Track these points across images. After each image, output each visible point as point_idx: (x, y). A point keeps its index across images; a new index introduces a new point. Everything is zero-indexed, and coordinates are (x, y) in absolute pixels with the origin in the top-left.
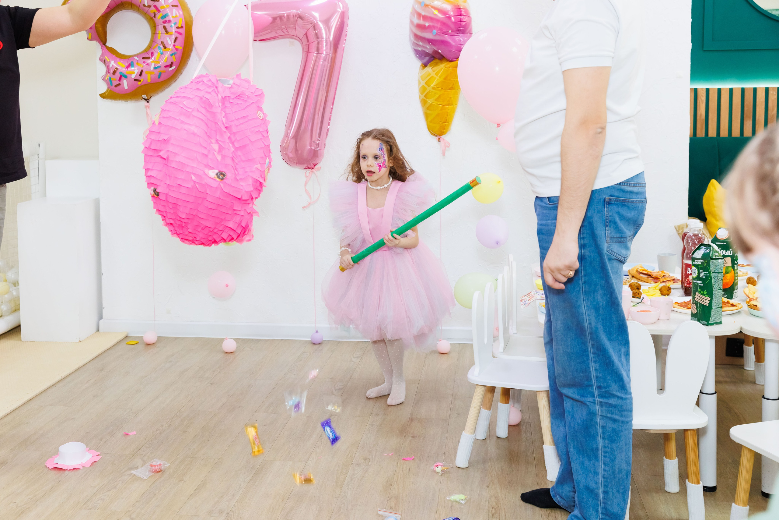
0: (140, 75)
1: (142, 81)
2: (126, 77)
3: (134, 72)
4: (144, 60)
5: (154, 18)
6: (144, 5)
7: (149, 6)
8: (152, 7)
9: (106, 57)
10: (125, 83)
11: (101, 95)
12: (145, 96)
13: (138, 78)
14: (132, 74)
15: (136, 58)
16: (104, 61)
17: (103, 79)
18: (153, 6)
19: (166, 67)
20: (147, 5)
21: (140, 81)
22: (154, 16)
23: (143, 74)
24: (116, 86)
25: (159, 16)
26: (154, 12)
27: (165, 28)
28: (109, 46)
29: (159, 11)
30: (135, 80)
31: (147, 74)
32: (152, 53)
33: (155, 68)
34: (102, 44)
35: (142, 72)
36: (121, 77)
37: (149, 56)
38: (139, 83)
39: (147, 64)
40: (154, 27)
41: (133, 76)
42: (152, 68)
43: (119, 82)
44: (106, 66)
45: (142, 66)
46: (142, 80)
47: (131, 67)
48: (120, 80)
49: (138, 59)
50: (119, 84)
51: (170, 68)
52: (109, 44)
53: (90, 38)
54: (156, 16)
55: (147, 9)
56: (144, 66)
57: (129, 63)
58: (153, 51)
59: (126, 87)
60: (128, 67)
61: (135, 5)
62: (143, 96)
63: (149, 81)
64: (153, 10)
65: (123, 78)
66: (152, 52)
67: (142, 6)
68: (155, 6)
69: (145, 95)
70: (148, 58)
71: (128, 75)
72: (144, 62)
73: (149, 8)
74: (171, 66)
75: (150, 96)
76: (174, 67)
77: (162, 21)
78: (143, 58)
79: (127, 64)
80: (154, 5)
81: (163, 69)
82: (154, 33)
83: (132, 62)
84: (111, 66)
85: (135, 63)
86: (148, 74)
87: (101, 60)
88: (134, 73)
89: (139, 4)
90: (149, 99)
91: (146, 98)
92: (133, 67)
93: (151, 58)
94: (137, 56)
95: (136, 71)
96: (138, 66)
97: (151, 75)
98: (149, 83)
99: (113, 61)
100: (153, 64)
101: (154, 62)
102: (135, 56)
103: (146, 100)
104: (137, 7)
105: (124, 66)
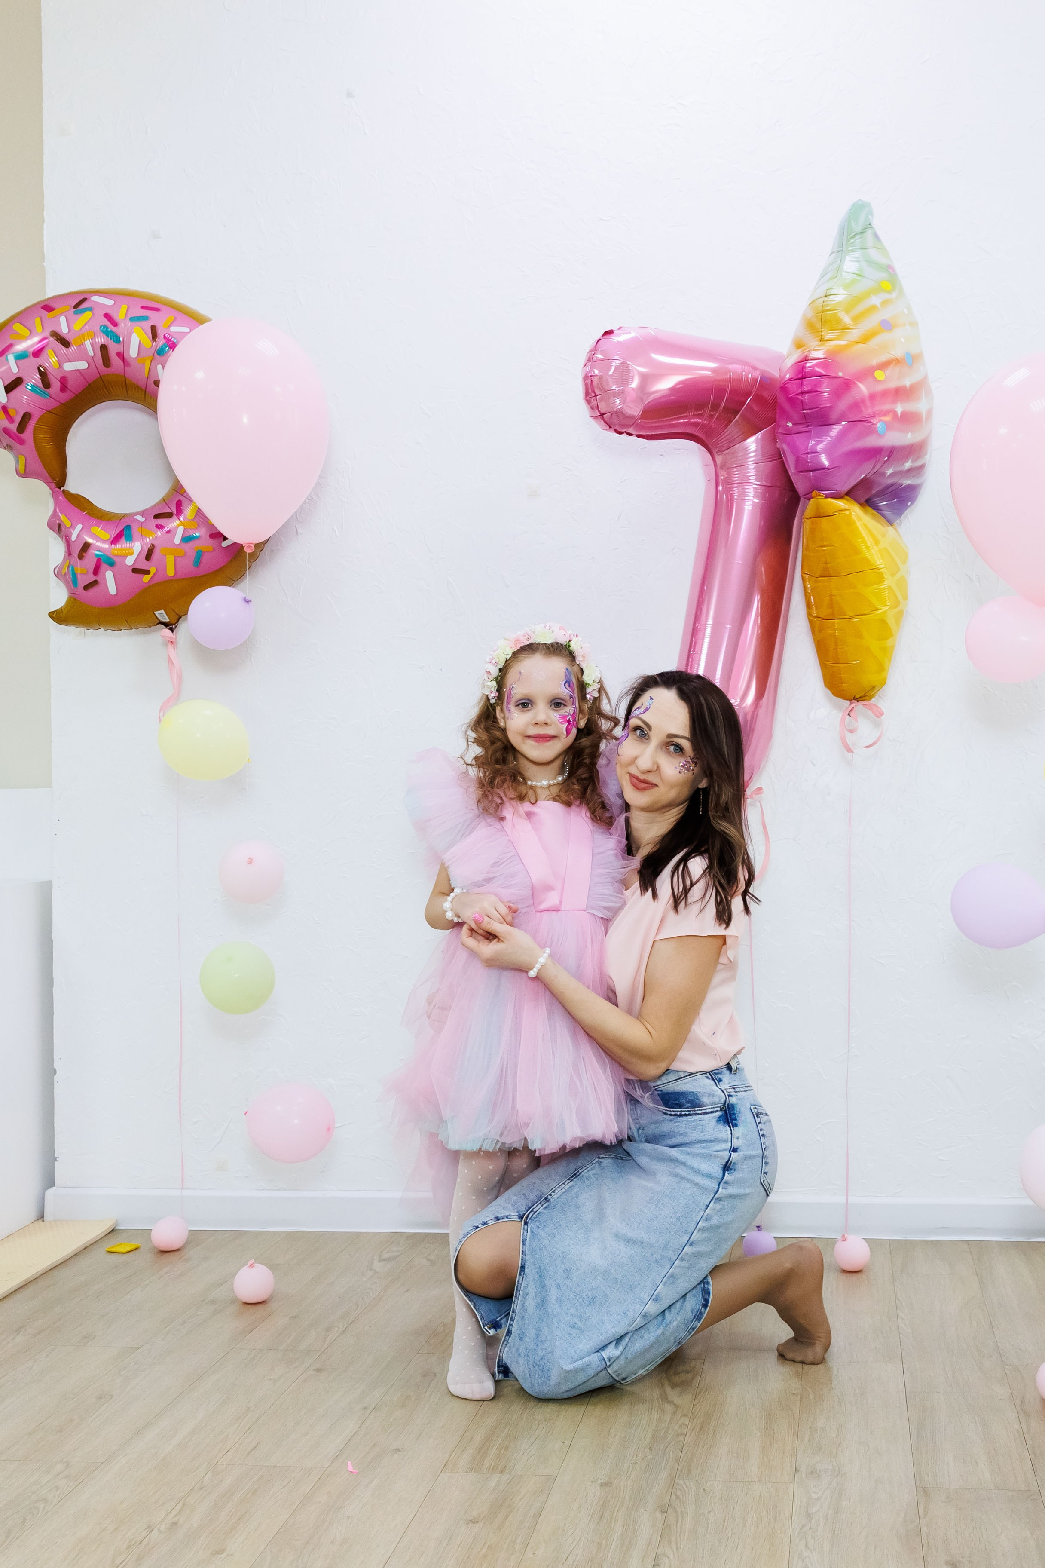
0: (148, 557)
1: (152, 573)
2: (112, 564)
3: (133, 551)
4: (160, 521)
6: (157, 383)
9: (63, 517)
10: (109, 579)
11: (51, 615)
12: (162, 615)
13: (143, 565)
14: (127, 556)
15: (139, 518)
16: (59, 526)
17: (56, 573)
19: (213, 536)
21: (148, 572)
23: (156, 556)
24: (86, 588)
28: (73, 492)
30: (135, 571)
31: (166, 556)
32: (179, 504)
33: (186, 539)
34: (53, 485)
35: (151, 549)
36: (99, 564)
37: (171, 511)
38: (146, 578)
39: (168, 532)
41: (130, 561)
42: (177, 540)
43: (92, 578)
44: (64, 538)
45: (154, 536)
46: (153, 570)
47: (123, 539)
48: (96, 571)
49: (144, 519)
50: (95, 583)
51: (224, 540)
52: (72, 486)
53: (22, 469)
56: (156, 538)
57: (121, 530)
58: (181, 498)
59: (113, 590)
60: (115, 540)
61: (135, 384)
62: (156, 613)
63: (171, 572)
65: (104, 566)
66: (177, 500)
67: (150, 385)
69: (162, 611)
70: (169, 515)
71: (117, 560)
72: (160, 527)
74: (226, 534)
75: (176, 617)
78: (157, 517)
79: (114, 534)
81: (207, 545)
83: (129, 527)
84: (74, 537)
85: (136, 530)
86: (167, 556)
87: (50, 526)
88: (132, 554)
89: (145, 380)
90: (174, 624)
91: (168, 620)
92: (130, 538)
93: (175, 516)
94: (142, 513)
95: (137, 547)
96: (143, 537)
97: (174, 557)
98: (172, 579)
99: (79, 527)
100: (181, 530)
101: (182, 524)
102: (137, 515)
103: (166, 624)
104: (142, 390)
105: (107, 539)
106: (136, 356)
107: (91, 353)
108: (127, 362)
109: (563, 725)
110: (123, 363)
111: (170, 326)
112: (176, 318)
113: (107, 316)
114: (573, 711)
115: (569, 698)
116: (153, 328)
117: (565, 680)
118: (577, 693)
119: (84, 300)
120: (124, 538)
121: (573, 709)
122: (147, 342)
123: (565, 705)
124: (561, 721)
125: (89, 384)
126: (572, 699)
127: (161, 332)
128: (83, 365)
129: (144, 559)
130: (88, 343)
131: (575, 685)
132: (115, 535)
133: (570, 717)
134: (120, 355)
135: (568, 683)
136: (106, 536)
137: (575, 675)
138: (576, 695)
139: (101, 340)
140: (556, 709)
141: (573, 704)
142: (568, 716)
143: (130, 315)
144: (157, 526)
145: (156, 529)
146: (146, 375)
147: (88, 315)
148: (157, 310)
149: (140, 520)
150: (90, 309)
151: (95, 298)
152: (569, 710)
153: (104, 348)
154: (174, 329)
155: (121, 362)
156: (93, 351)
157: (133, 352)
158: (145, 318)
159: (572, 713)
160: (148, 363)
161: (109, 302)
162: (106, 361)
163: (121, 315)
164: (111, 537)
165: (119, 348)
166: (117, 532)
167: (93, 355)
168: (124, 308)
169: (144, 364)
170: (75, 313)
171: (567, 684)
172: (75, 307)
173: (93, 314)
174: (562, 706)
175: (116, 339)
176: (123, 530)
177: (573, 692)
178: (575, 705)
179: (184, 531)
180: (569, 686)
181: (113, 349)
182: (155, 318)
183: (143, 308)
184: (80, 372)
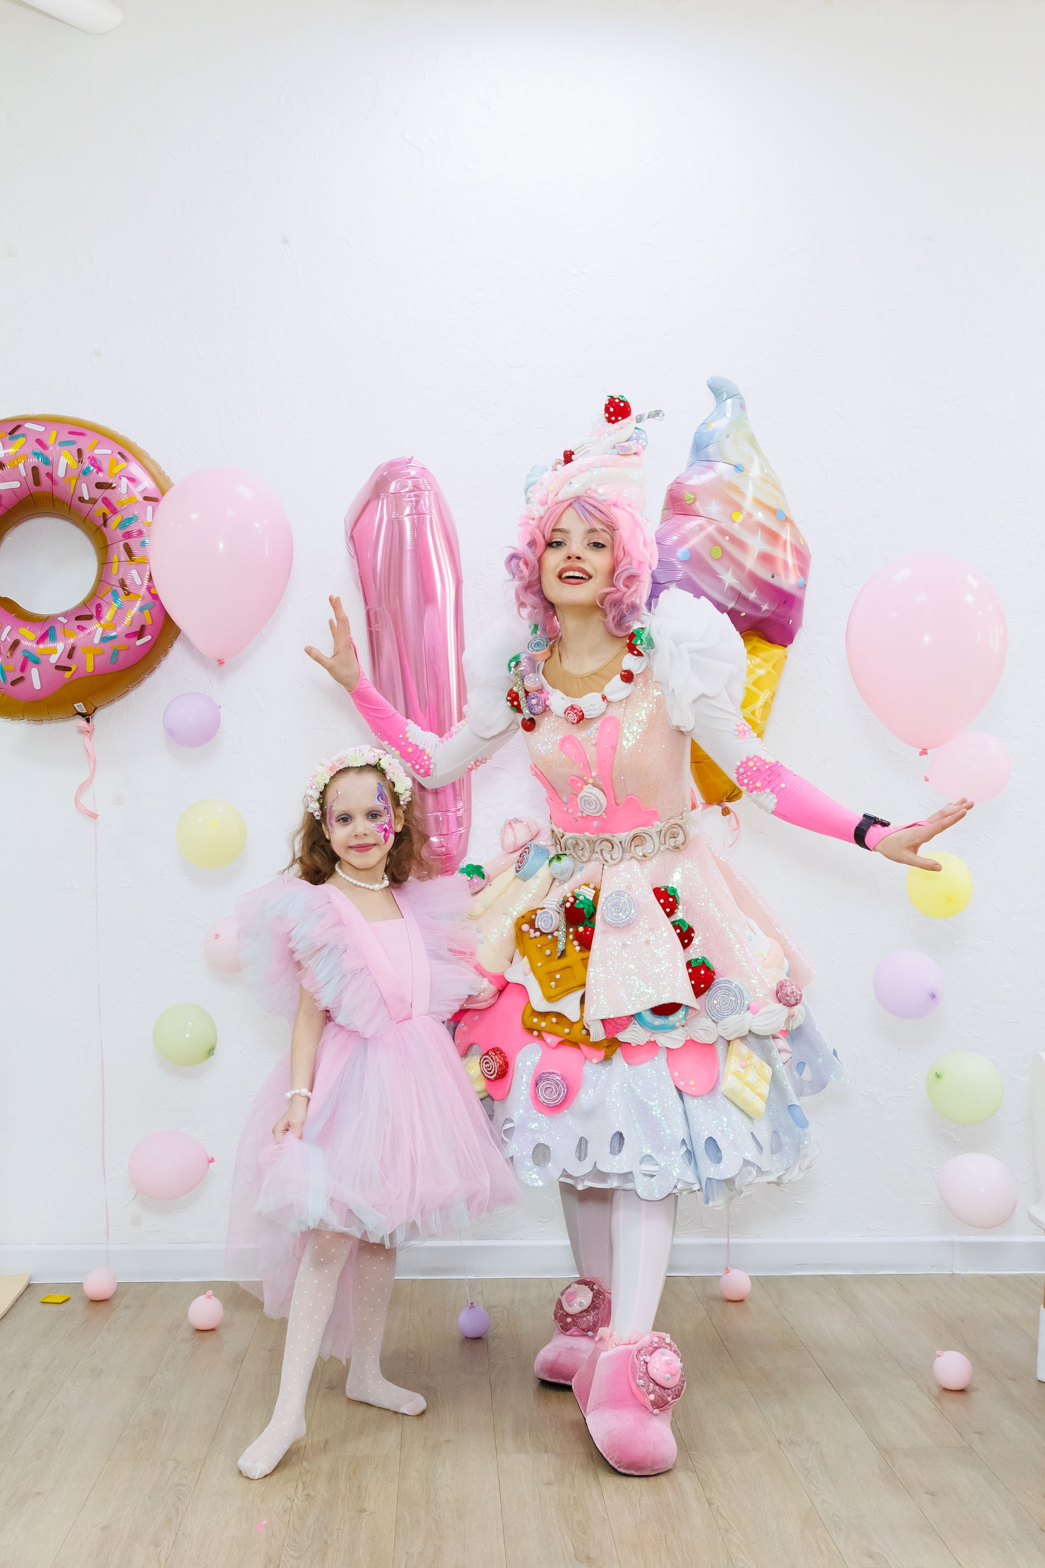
0: (70, 656)
1: (73, 670)
2: (37, 662)
3: (56, 650)
4: (81, 623)
5: (103, 528)
6: (81, 499)
7: (93, 501)
8: (100, 502)
10: (35, 676)
12: (80, 708)
13: (65, 662)
14: (51, 655)
15: (62, 619)
18: (101, 499)
19: (128, 636)
20: (87, 498)
21: (69, 669)
22: (103, 522)
23: (77, 653)
24: (13, 683)
25: (115, 522)
26: (104, 514)
27: (127, 548)
29: (114, 511)
30: (58, 667)
31: (85, 654)
32: (99, 606)
33: (104, 639)
35: (73, 649)
36: (26, 659)
37: (91, 614)
38: (68, 675)
39: (89, 633)
40: (103, 549)
41: (54, 659)
42: (97, 640)
43: (19, 674)
45: (76, 637)
46: (74, 668)
47: (48, 640)
48: (23, 668)
49: (66, 621)
50: (21, 679)
51: (138, 639)
54: (109, 522)
55: (87, 507)
56: (78, 638)
57: (46, 630)
58: (99, 601)
59: (37, 685)
60: (42, 639)
61: (62, 502)
62: (75, 705)
63: (90, 668)
64: (100, 508)
65: (30, 664)
67: (76, 501)
68: (106, 501)
69: (81, 704)
70: (89, 617)
71: (42, 658)
72: (81, 628)
73: (91, 505)
74: (139, 634)
75: (93, 708)
76: (147, 638)
77: (120, 533)
78: (78, 618)
79: (39, 634)
80: (102, 497)
81: (124, 643)
82: (104, 563)
83: (53, 627)
84: (3, 637)
85: (59, 630)
86: (87, 654)
88: (56, 652)
89: (71, 496)
90: (91, 715)
91: (85, 711)
92: (55, 639)
93: (95, 620)
94: (65, 615)
95: (60, 647)
96: (66, 638)
97: (94, 655)
98: (90, 674)
99: (8, 628)
100: (100, 630)
101: (102, 626)
102: (59, 617)
103: (83, 715)
104: (67, 504)
105: (32, 639)
106: (64, 475)
107: (24, 474)
108: (55, 482)
109: (381, 834)
110: (51, 482)
111: (93, 450)
112: (99, 442)
113: (39, 441)
114: (388, 820)
115: (383, 809)
116: (80, 452)
117: (378, 794)
118: (391, 804)
119: (18, 427)
120: (48, 637)
121: (389, 818)
122: (73, 463)
123: (380, 816)
124: (378, 830)
125: (20, 501)
126: (386, 810)
127: (86, 454)
128: (16, 485)
129: (67, 656)
130: (21, 466)
131: (388, 797)
132: (41, 634)
133: (386, 825)
134: (50, 475)
135: (381, 796)
136: (32, 636)
137: (386, 788)
138: (390, 805)
139: (33, 461)
140: (372, 820)
141: (388, 814)
142: (383, 825)
143: (58, 441)
144: (79, 627)
145: (77, 630)
146: (72, 493)
147: (22, 440)
148: (82, 434)
149: (63, 622)
150: (24, 435)
151: (28, 425)
152: (384, 820)
153: (35, 470)
154: (97, 452)
155: (49, 481)
156: (25, 470)
157: (61, 473)
158: (72, 443)
159: (387, 822)
160: (74, 482)
161: (41, 429)
162: (37, 481)
163: (51, 440)
164: (36, 638)
165: (48, 469)
166: (42, 633)
167: (25, 475)
168: (54, 433)
169: (70, 483)
170: (10, 439)
171: (379, 798)
172: (11, 433)
173: (26, 439)
174: (378, 816)
175: (47, 462)
176: (47, 631)
177: (387, 803)
178: (390, 814)
179: (103, 632)
180: (382, 799)
181: (43, 470)
182: (81, 442)
183: (71, 433)
184: (13, 491)
